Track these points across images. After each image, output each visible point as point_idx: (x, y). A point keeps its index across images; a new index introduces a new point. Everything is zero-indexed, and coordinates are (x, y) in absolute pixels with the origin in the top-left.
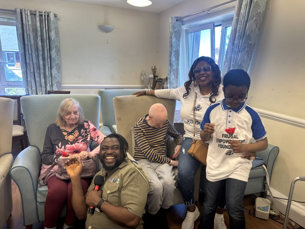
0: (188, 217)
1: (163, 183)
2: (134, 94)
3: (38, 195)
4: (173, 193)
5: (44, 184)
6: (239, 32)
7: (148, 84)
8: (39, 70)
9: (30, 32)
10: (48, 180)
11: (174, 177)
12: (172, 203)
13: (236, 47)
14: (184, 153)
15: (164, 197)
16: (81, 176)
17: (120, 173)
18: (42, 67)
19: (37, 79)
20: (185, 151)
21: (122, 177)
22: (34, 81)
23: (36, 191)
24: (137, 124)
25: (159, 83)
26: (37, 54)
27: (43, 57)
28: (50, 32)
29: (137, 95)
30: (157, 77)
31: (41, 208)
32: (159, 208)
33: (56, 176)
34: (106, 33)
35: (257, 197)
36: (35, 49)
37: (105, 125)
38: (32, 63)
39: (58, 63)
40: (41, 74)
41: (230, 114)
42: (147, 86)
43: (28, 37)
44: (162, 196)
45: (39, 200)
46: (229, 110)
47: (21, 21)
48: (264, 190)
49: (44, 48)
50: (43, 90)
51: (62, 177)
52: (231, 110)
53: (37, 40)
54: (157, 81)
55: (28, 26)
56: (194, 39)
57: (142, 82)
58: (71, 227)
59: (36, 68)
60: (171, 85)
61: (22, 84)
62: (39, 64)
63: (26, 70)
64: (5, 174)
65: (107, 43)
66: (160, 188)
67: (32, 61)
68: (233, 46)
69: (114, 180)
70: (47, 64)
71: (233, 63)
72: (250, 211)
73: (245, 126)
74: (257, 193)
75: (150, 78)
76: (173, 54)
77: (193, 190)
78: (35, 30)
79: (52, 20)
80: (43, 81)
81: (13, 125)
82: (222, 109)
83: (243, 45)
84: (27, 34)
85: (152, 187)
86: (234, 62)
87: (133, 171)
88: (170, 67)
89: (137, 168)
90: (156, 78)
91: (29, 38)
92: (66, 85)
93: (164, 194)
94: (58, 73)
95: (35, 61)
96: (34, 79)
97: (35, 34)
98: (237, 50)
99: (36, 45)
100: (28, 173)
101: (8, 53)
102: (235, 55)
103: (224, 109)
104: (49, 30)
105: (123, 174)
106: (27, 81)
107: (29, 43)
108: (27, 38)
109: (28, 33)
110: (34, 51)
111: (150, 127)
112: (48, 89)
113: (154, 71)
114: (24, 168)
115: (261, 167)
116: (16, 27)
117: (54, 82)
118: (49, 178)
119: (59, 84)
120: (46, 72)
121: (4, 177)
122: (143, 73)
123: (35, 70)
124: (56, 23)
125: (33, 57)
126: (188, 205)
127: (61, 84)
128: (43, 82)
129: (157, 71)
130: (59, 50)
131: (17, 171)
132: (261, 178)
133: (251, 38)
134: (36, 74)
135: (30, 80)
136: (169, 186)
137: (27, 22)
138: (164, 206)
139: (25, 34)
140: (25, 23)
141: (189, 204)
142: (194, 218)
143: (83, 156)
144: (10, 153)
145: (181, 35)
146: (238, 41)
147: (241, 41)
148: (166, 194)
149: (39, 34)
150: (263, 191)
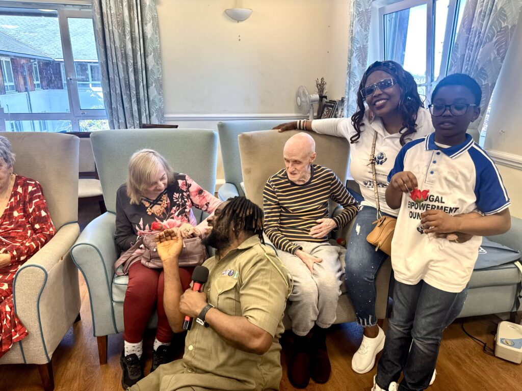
0: (363, 345)
1: (318, 284)
2: (274, 129)
3: (115, 290)
4: (336, 301)
5: (123, 274)
6: (482, 6)
7: (309, 112)
8: (128, 89)
9: (114, 27)
10: (131, 267)
11: (340, 274)
12: (335, 318)
13: (473, 36)
14: (358, 234)
15: (320, 307)
16: (179, 263)
17: (238, 263)
18: (133, 84)
19: (126, 105)
20: (361, 229)
21: (241, 269)
22: (122, 108)
23: (110, 285)
24: (271, 179)
25: (328, 109)
26: (125, 63)
27: (134, 68)
28: (144, 25)
29: (280, 130)
30: (326, 97)
31: (119, 310)
32: (311, 325)
33: (140, 262)
34: (238, 22)
35: (502, 321)
36: (122, 55)
37: (229, 182)
38: (118, 79)
39: (158, 78)
40: (132, 96)
41: (436, 157)
42: (306, 115)
43: (111, 35)
44: (315, 305)
45: (116, 298)
46: (437, 151)
47: (99, 8)
48: (518, 308)
49: (137, 54)
50: (135, 123)
51: (151, 265)
52: (439, 151)
53: (124, 39)
54: (325, 106)
55: (111, 16)
56: (395, 25)
57: (299, 108)
58: (165, 344)
59: (124, 88)
60: (350, 112)
61: (104, 113)
62: (129, 81)
63: (109, 90)
64: (64, 255)
65: (240, 40)
66: (312, 291)
67: (118, 75)
68: (469, 34)
69: (230, 272)
70: (140, 80)
71: (466, 67)
72: (485, 344)
73: (461, 183)
74: (504, 314)
75: (313, 101)
76: (355, 55)
77: (374, 300)
78: (122, 24)
79: (148, 5)
80: (135, 107)
81: (79, 178)
82: (425, 149)
83: (489, 29)
84: (109, 31)
85: (296, 289)
86: (468, 64)
87: (258, 259)
88: (348, 78)
89: (267, 254)
90: (325, 100)
91: (112, 37)
92: (171, 116)
93: (320, 303)
94: (159, 94)
95: (123, 76)
96: (121, 105)
97: (122, 30)
98: (476, 42)
99: (123, 48)
100: (98, 254)
101: (91, 66)
102: (472, 52)
103: (428, 149)
104: (143, 23)
105: (242, 265)
106: (111, 108)
107: (113, 46)
108: (110, 38)
109: (111, 28)
110: (120, 59)
111: (293, 184)
112: (144, 121)
113: (321, 87)
114: (92, 247)
115: (512, 266)
116: (92, 20)
117: (153, 110)
118: (131, 264)
119: (161, 112)
120: (139, 93)
121: (62, 259)
122: (301, 91)
123: (122, 90)
124: (155, 9)
125: (119, 69)
126: (364, 324)
127: (163, 114)
128: (135, 110)
129: (326, 87)
130: (160, 55)
131: (81, 251)
132: (511, 287)
133: (505, 15)
134: (124, 97)
135: (116, 107)
136: (328, 290)
137: (108, 10)
138: (320, 324)
139: (107, 31)
140: (105, 12)
141: (366, 323)
142: (375, 350)
143: (185, 232)
144: (76, 222)
145: (371, 20)
146: (478, 22)
147: (485, 23)
148: (324, 303)
149: (128, 29)
150: (515, 310)
